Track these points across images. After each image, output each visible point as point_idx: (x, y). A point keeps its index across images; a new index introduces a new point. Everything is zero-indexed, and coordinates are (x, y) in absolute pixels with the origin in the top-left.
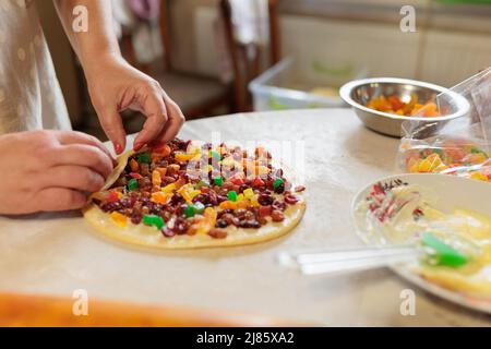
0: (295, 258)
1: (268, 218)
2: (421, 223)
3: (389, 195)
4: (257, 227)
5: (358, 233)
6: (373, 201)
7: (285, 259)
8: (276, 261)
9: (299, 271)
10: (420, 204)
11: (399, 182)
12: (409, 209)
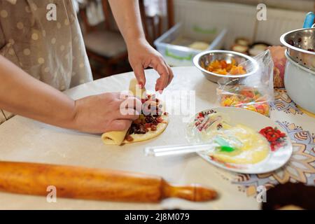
0: (152, 150)
1: (149, 129)
2: (221, 131)
3: (206, 118)
4: (144, 133)
5: (186, 137)
6: (198, 121)
7: (147, 150)
8: (144, 150)
9: (154, 155)
10: (221, 122)
11: (212, 111)
12: (215, 125)
